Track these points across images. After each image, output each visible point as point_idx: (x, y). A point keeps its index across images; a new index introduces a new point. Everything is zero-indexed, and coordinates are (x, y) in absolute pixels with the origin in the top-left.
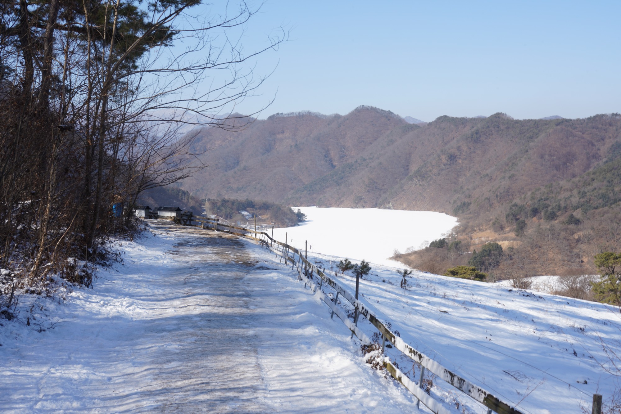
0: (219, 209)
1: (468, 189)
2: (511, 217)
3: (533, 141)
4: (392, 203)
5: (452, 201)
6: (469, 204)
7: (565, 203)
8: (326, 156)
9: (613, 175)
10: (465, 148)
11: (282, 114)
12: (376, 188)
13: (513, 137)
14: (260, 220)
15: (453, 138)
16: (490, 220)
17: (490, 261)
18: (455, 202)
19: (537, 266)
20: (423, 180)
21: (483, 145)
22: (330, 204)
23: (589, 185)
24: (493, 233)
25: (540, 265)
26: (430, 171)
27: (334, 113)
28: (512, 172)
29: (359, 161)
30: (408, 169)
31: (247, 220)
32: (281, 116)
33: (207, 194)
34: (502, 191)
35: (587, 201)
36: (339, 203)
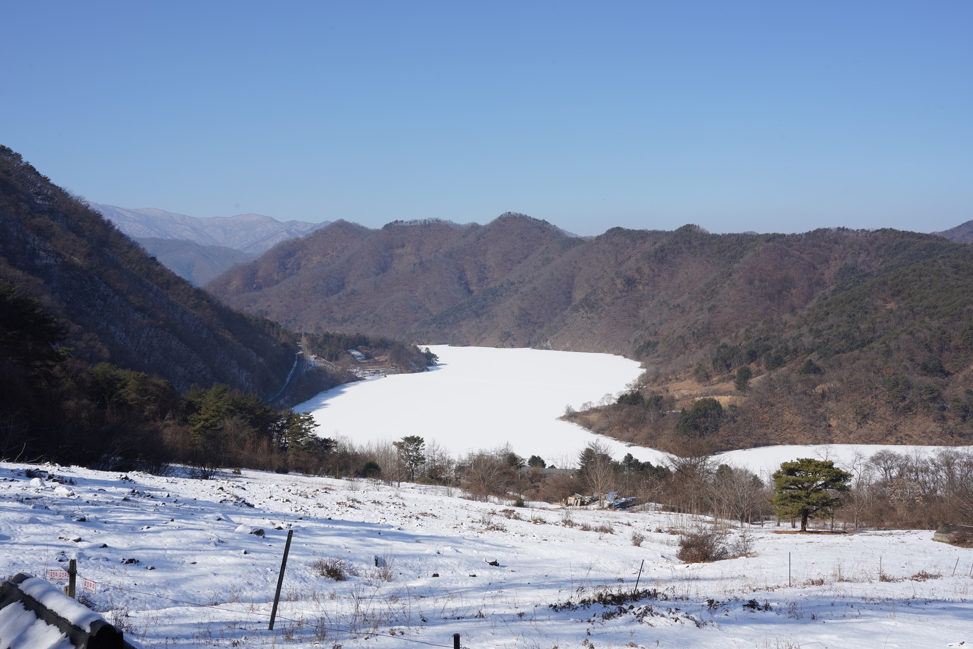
0: (320, 346)
1: (653, 324)
2: (720, 362)
3: (738, 262)
4: (550, 342)
5: (632, 340)
6: (656, 344)
7: (794, 345)
8: (460, 278)
9: (854, 307)
10: (646, 270)
11: (402, 221)
12: (529, 322)
13: (709, 256)
14: (376, 363)
15: (630, 257)
16: (691, 366)
17: (707, 424)
18: (636, 341)
19: (769, 431)
20: (592, 312)
21: (671, 267)
22: (468, 342)
23: (823, 320)
24: (696, 383)
25: (773, 431)
26: (602, 299)
27: (471, 222)
28: (712, 303)
29: (505, 285)
30: (570, 297)
31: (360, 363)
32: (400, 224)
33: (301, 327)
34: (700, 327)
35: (824, 342)
36: (479, 340)
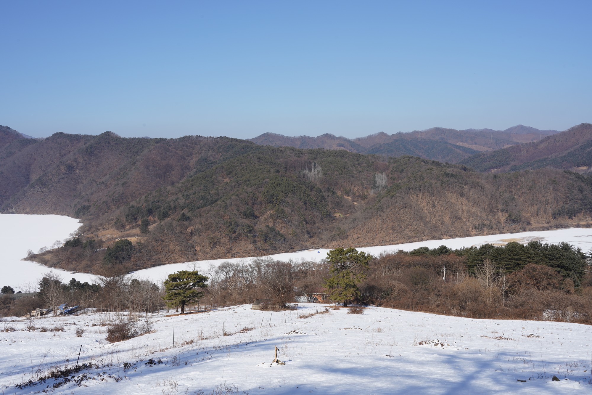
1: (87, 195)
2: (130, 216)
3: (139, 155)
4: (15, 208)
5: (73, 205)
6: (89, 207)
7: (174, 204)
9: (207, 181)
10: (81, 160)
13: (121, 151)
15: (69, 152)
16: (112, 220)
17: (124, 255)
18: (75, 205)
19: (161, 257)
20: (44, 188)
21: (97, 158)
23: (190, 189)
24: (116, 230)
25: (164, 256)
26: (51, 179)
28: (124, 180)
30: (28, 178)
34: (117, 196)
35: (191, 202)
